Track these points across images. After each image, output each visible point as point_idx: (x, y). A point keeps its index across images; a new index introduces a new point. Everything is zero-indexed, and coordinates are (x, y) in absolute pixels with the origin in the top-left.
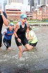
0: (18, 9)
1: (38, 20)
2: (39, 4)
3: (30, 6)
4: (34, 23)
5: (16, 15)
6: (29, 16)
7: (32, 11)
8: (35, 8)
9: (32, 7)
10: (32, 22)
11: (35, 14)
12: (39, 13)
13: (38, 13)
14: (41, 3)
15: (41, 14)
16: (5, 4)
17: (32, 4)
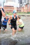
0: (12, 6)
2: (25, 2)
6: (19, 10)
7: (21, 7)
9: (21, 4)
11: (23, 9)
12: (25, 8)
16: (4, 3)
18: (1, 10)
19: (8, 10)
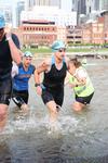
0: (49, 20)
1: (94, 45)
2: (97, 8)
3: (75, 13)
4: (84, 50)
5: (45, 33)
6: (74, 35)
7: (80, 24)
8: (88, 17)
9: (82, 16)
10: (81, 50)
11: (88, 32)
12: (98, 29)
13: (95, 30)
14: (101, 6)
15: (101, 30)
16: (20, 9)
17: (81, 8)
18: (9, 39)
19: (36, 37)
